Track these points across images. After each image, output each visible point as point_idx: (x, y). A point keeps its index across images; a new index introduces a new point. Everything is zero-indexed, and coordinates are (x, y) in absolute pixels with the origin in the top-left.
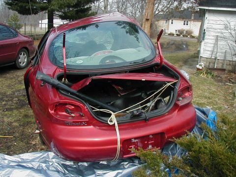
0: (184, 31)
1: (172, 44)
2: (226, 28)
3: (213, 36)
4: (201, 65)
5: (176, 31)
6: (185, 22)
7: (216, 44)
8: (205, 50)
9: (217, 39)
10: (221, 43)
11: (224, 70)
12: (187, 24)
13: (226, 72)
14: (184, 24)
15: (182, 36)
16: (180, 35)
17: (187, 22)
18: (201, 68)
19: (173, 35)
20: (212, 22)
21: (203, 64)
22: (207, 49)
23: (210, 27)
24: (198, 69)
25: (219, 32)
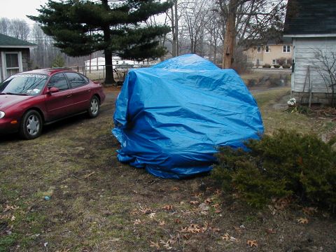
0: (285, 59)
1: (266, 80)
2: (317, 56)
3: (304, 66)
4: (292, 101)
5: (274, 61)
6: (285, 47)
7: (308, 76)
8: (296, 84)
9: (309, 69)
10: (314, 74)
11: (319, 104)
12: (289, 51)
13: (322, 106)
14: (285, 51)
15: (281, 67)
16: (278, 67)
17: (289, 47)
18: (292, 104)
19: (270, 67)
20: (301, 51)
21: (294, 99)
22: (299, 82)
23: (299, 57)
24: (290, 106)
25: (310, 62)
